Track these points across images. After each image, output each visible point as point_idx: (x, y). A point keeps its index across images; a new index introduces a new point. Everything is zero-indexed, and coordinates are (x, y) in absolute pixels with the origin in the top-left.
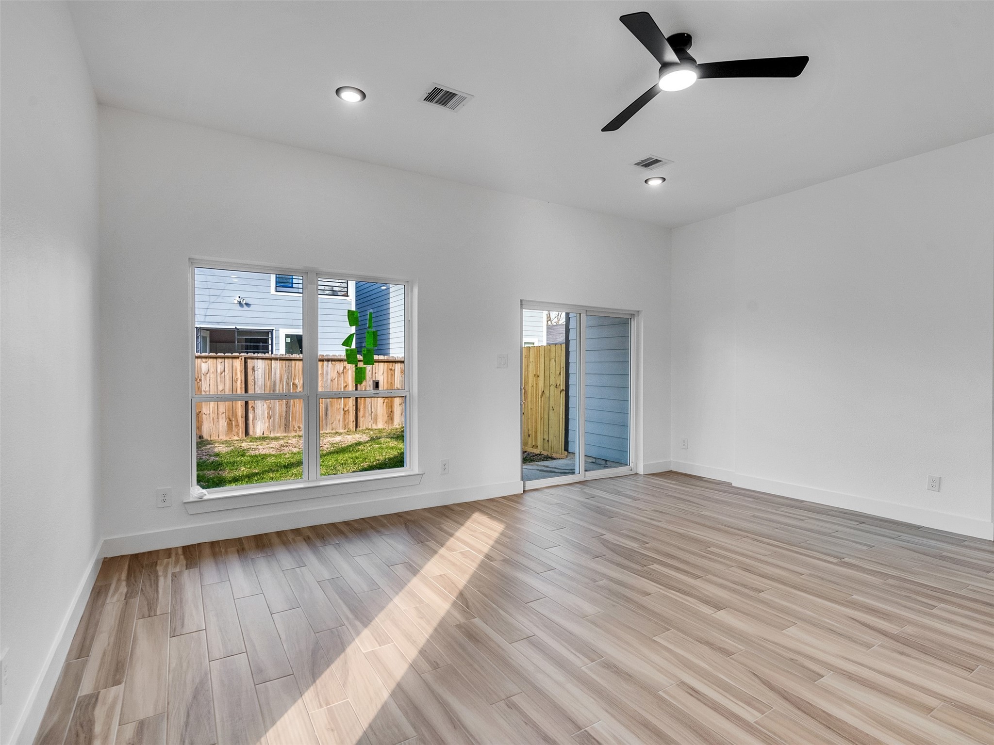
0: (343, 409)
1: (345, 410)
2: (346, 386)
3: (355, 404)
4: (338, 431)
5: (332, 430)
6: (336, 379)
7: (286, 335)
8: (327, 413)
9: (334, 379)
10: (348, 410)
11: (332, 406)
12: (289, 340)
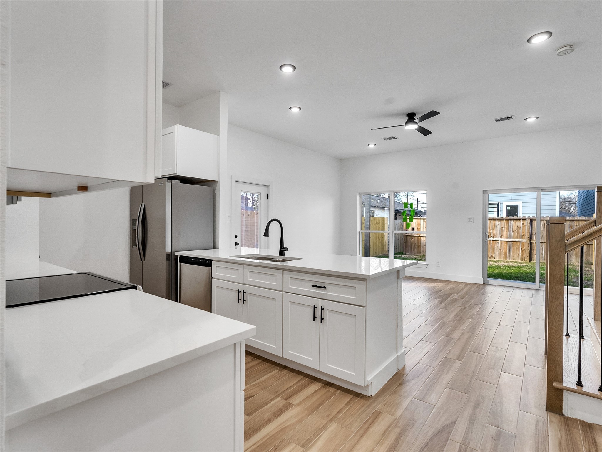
0: (521, 249)
1: (523, 249)
2: (524, 235)
3: (529, 246)
4: (517, 261)
5: (513, 260)
6: (516, 231)
7: (507, 205)
8: (510, 250)
9: (515, 231)
10: (525, 249)
11: (513, 246)
12: (509, 208)
